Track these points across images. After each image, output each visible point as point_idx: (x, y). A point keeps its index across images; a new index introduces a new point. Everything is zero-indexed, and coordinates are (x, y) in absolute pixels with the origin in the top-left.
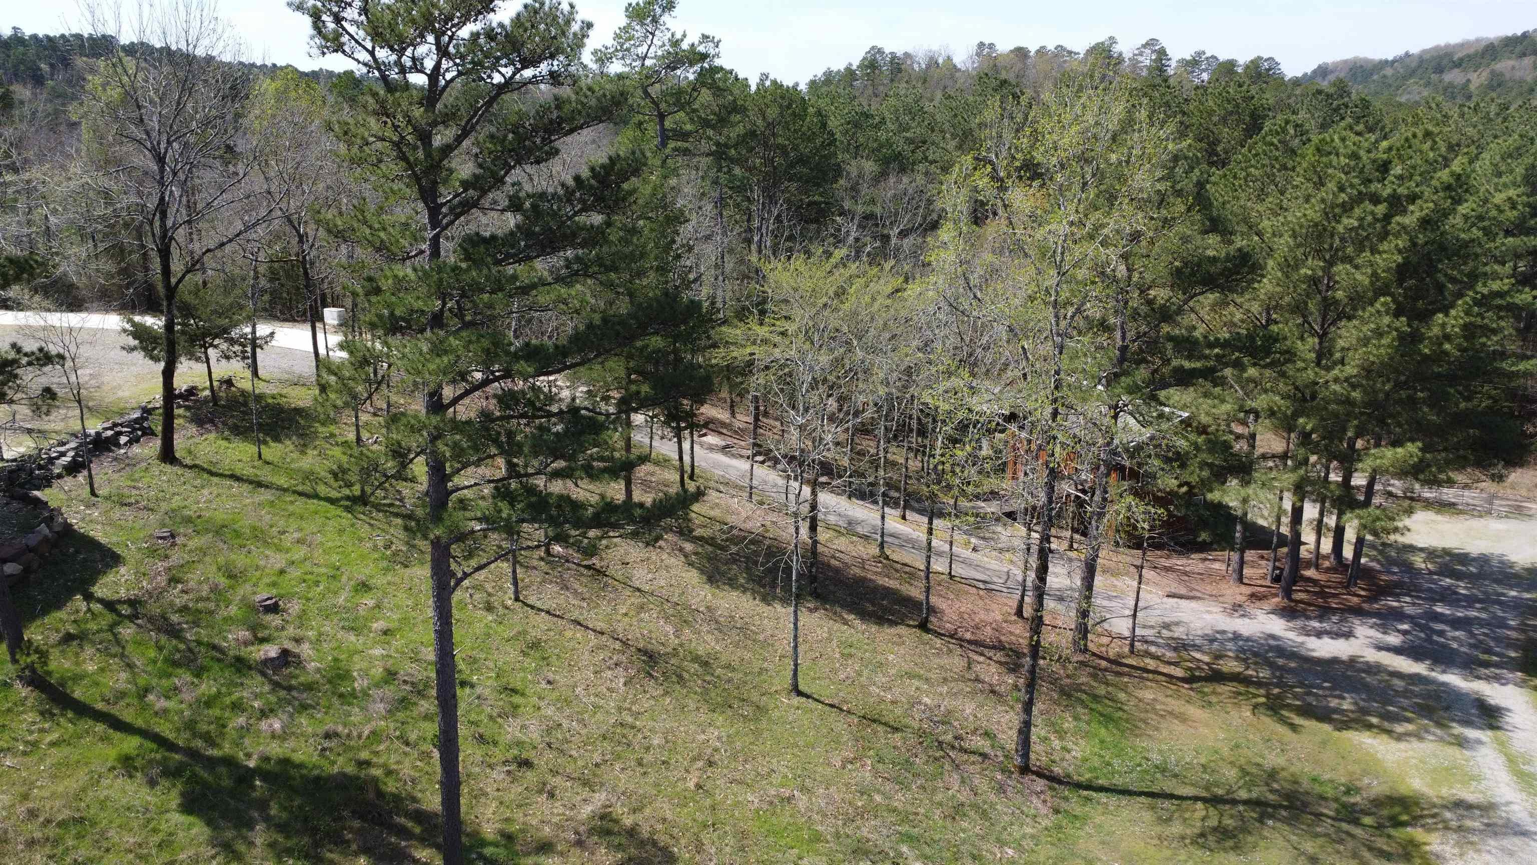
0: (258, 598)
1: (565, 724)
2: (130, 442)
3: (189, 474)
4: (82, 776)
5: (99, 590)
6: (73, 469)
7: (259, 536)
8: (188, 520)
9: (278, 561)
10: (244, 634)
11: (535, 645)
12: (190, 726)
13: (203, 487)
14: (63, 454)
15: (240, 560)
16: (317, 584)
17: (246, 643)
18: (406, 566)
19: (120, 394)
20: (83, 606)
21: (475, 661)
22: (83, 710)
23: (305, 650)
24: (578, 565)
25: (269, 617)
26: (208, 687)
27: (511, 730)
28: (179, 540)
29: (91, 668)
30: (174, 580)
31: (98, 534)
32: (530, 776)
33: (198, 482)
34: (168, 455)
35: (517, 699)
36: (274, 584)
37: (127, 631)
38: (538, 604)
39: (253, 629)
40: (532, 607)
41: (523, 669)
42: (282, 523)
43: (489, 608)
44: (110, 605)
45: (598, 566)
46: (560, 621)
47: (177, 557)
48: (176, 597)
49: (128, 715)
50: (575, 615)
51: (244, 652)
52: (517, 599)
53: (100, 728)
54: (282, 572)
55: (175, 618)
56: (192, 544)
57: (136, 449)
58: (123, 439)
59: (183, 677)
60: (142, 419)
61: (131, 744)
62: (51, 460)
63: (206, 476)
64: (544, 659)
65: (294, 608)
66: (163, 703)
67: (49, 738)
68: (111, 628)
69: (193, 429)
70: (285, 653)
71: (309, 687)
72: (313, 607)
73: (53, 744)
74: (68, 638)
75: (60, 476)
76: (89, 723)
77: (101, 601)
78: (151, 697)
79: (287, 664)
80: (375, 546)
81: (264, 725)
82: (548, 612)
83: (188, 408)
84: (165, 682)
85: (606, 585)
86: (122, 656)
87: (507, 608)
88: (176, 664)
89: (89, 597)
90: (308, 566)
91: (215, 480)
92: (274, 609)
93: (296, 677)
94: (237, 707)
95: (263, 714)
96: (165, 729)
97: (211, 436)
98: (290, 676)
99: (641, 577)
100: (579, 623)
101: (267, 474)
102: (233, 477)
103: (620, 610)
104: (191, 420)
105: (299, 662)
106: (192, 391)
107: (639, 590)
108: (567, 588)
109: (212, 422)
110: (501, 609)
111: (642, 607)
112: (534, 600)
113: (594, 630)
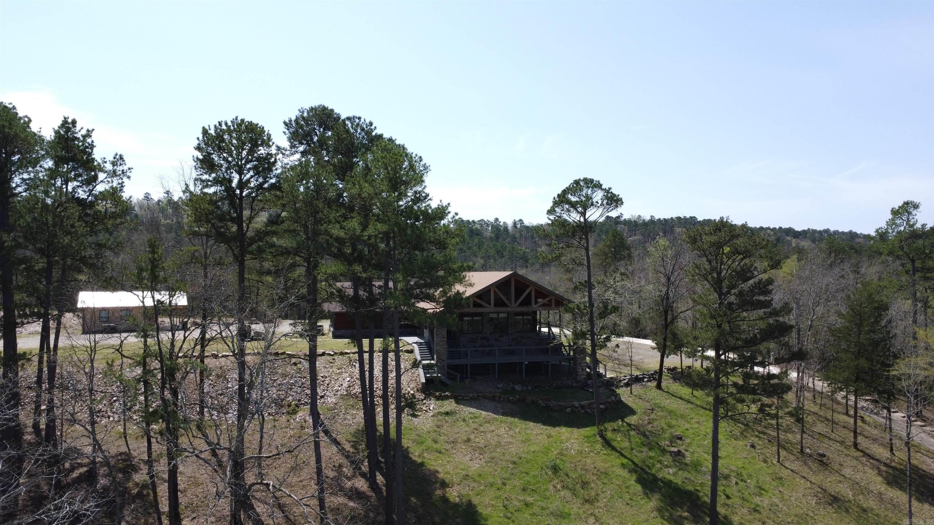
0: (676, 434)
1: (781, 506)
2: (648, 381)
3: (665, 394)
4: (610, 464)
5: (626, 420)
6: (627, 385)
7: (683, 417)
8: (659, 407)
9: (687, 426)
10: (667, 442)
11: (781, 478)
12: (644, 462)
13: (668, 399)
14: (624, 380)
15: (674, 422)
16: (699, 436)
17: (668, 446)
19: (650, 366)
20: (620, 423)
21: (751, 475)
22: (614, 449)
23: (687, 454)
24: (815, 459)
25: (678, 441)
26: (651, 454)
27: (757, 500)
28: (655, 412)
29: (619, 439)
30: (649, 423)
31: (630, 404)
32: (757, 516)
33: (667, 397)
34: (659, 387)
35: (762, 492)
36: (683, 432)
37: (632, 433)
38: (789, 467)
39: (671, 442)
40: (784, 466)
41: (770, 484)
42: (693, 416)
43: (765, 461)
44: (629, 425)
45: (825, 462)
46: (795, 475)
47: (653, 416)
48: (649, 427)
49: (626, 454)
50: (805, 475)
51: (666, 447)
52: (779, 462)
53: (618, 454)
54: (687, 429)
55: (647, 433)
56: (658, 414)
57: (649, 384)
58: (646, 380)
59: (645, 449)
60: (653, 374)
61: (625, 461)
62: (620, 381)
63: (671, 396)
64: (781, 484)
65: (688, 441)
66: (637, 454)
67: (603, 452)
68: (628, 431)
69: (671, 381)
70: (679, 451)
71: (686, 464)
72: (695, 442)
73: (604, 454)
74: (614, 430)
75: (622, 387)
76: (614, 452)
77: (626, 423)
78: (634, 451)
79: (679, 455)
80: (726, 431)
81: (666, 470)
82: (792, 470)
83: (672, 374)
84: (638, 449)
85: (826, 469)
86: (629, 439)
87: (773, 464)
88: (644, 445)
89: (623, 421)
90: (697, 430)
91: (674, 397)
92: (680, 438)
93: (682, 460)
94: (660, 462)
95: (667, 466)
96: (636, 460)
97: (677, 384)
98: (680, 459)
99: (847, 472)
100: (804, 478)
101: (694, 400)
102: (681, 398)
103: (829, 479)
104: (672, 378)
105: (684, 456)
106: (675, 368)
107: (843, 476)
108: (806, 465)
109: (679, 380)
110: (770, 464)
111: (840, 482)
112: (787, 464)
113: (811, 482)
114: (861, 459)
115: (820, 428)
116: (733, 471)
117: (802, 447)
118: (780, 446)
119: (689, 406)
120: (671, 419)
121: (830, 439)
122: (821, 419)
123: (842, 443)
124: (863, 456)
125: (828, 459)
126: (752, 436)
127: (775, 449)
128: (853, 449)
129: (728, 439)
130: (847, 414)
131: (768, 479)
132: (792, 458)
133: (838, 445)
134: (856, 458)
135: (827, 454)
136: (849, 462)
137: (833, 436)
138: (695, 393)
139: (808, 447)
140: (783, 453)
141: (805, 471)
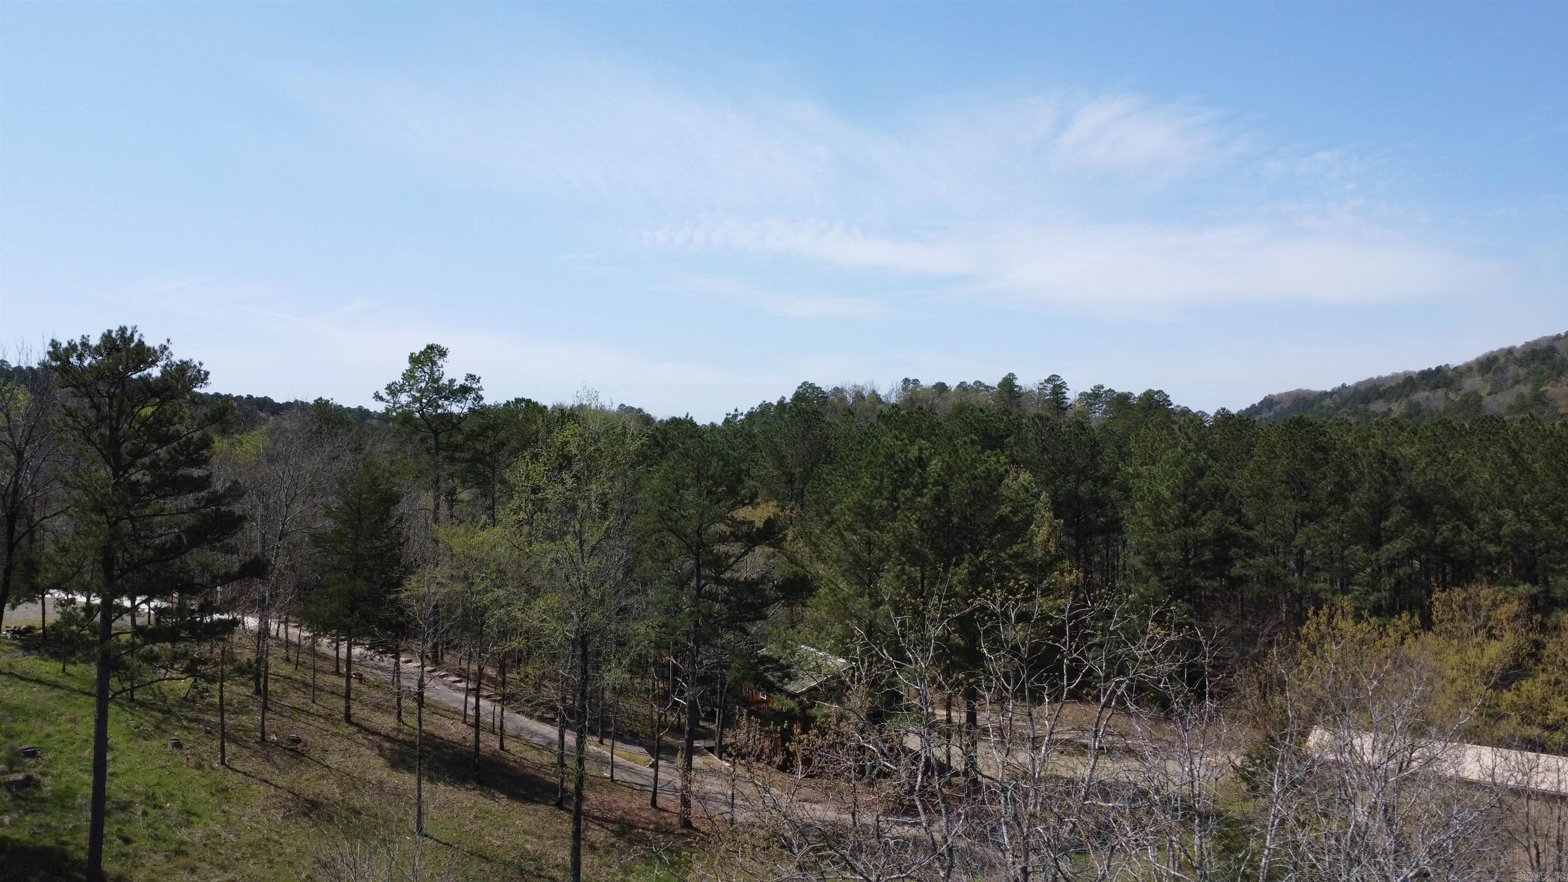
0: (23, 747)
1: (224, 834)
7: (42, 714)
9: (50, 729)
10: (2, 767)
11: (225, 790)
13: (11, 686)
15: (20, 727)
16: (72, 744)
17: (2, 773)
18: (146, 740)
21: (172, 795)
23: (47, 780)
24: (284, 748)
25: (27, 760)
27: (182, 834)
32: (182, 860)
33: (8, 683)
35: (194, 819)
36: (39, 742)
38: (240, 769)
39: (11, 764)
40: (232, 769)
41: (206, 803)
42: (63, 710)
43: (199, 767)
45: (300, 750)
46: (251, 779)
50: (267, 776)
52: (223, 763)
54: (48, 736)
63: (16, 679)
64: (226, 798)
65: (49, 756)
70: (29, 779)
71: (43, 800)
72: (64, 756)
79: (28, 785)
80: (128, 726)
82: (245, 774)
83: (20, 640)
85: (301, 761)
87: (213, 769)
90: (72, 733)
91: (22, 682)
92: (32, 754)
93: (33, 793)
97: (32, 657)
98: (28, 793)
99: (334, 760)
100: (266, 781)
101: (67, 681)
102: (39, 681)
103: (304, 777)
104: (21, 648)
105: (38, 785)
106: (29, 629)
107: (328, 767)
108: (268, 761)
109: (37, 649)
110: (208, 769)
111: (323, 777)
112: (237, 766)
113: (276, 786)
114: (355, 736)
115: (296, 699)
116: (139, 794)
117: (263, 733)
118: (225, 737)
119: (56, 693)
120: (14, 721)
121: (309, 713)
122: (296, 685)
123: (328, 717)
124: (359, 732)
125: (305, 745)
126: (176, 728)
127: (217, 743)
128: (344, 723)
129: (131, 740)
130: (337, 673)
131: (203, 794)
132: (246, 753)
133: (322, 721)
134: (348, 737)
135: (304, 737)
136: (336, 744)
137: (315, 708)
138: (70, 668)
139: (274, 732)
140: (231, 748)
141: (267, 771)
